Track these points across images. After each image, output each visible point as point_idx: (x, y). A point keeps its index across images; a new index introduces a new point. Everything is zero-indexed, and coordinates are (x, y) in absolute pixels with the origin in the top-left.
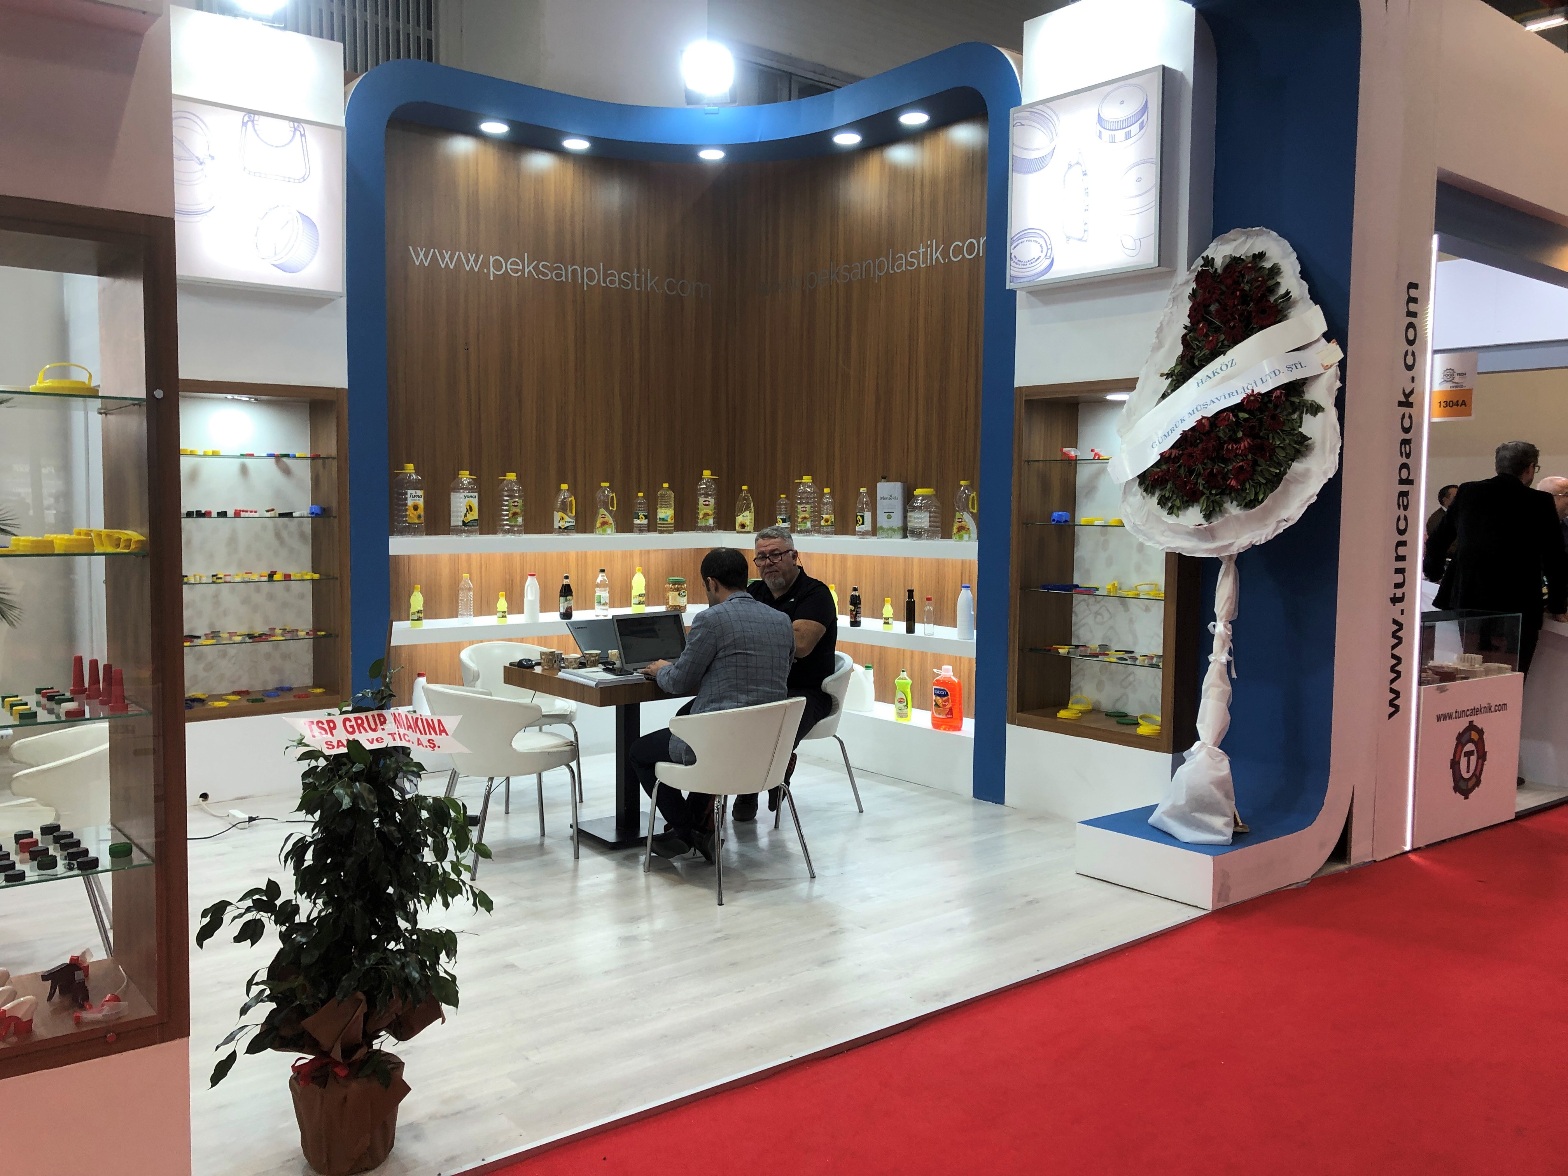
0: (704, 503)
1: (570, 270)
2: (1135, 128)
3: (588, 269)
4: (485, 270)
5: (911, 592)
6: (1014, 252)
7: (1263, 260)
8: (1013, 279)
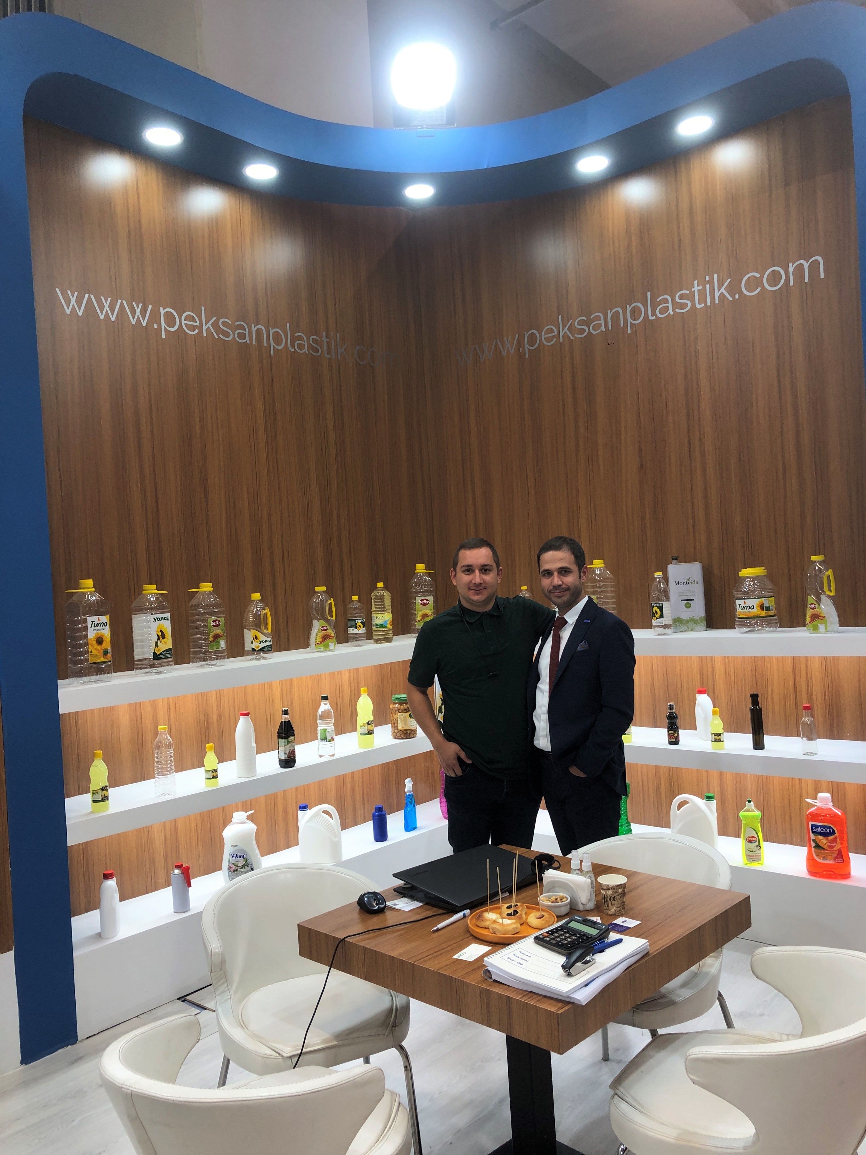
0: (422, 602)
1: (254, 330)
3: (274, 330)
4: (156, 326)
5: (755, 698)
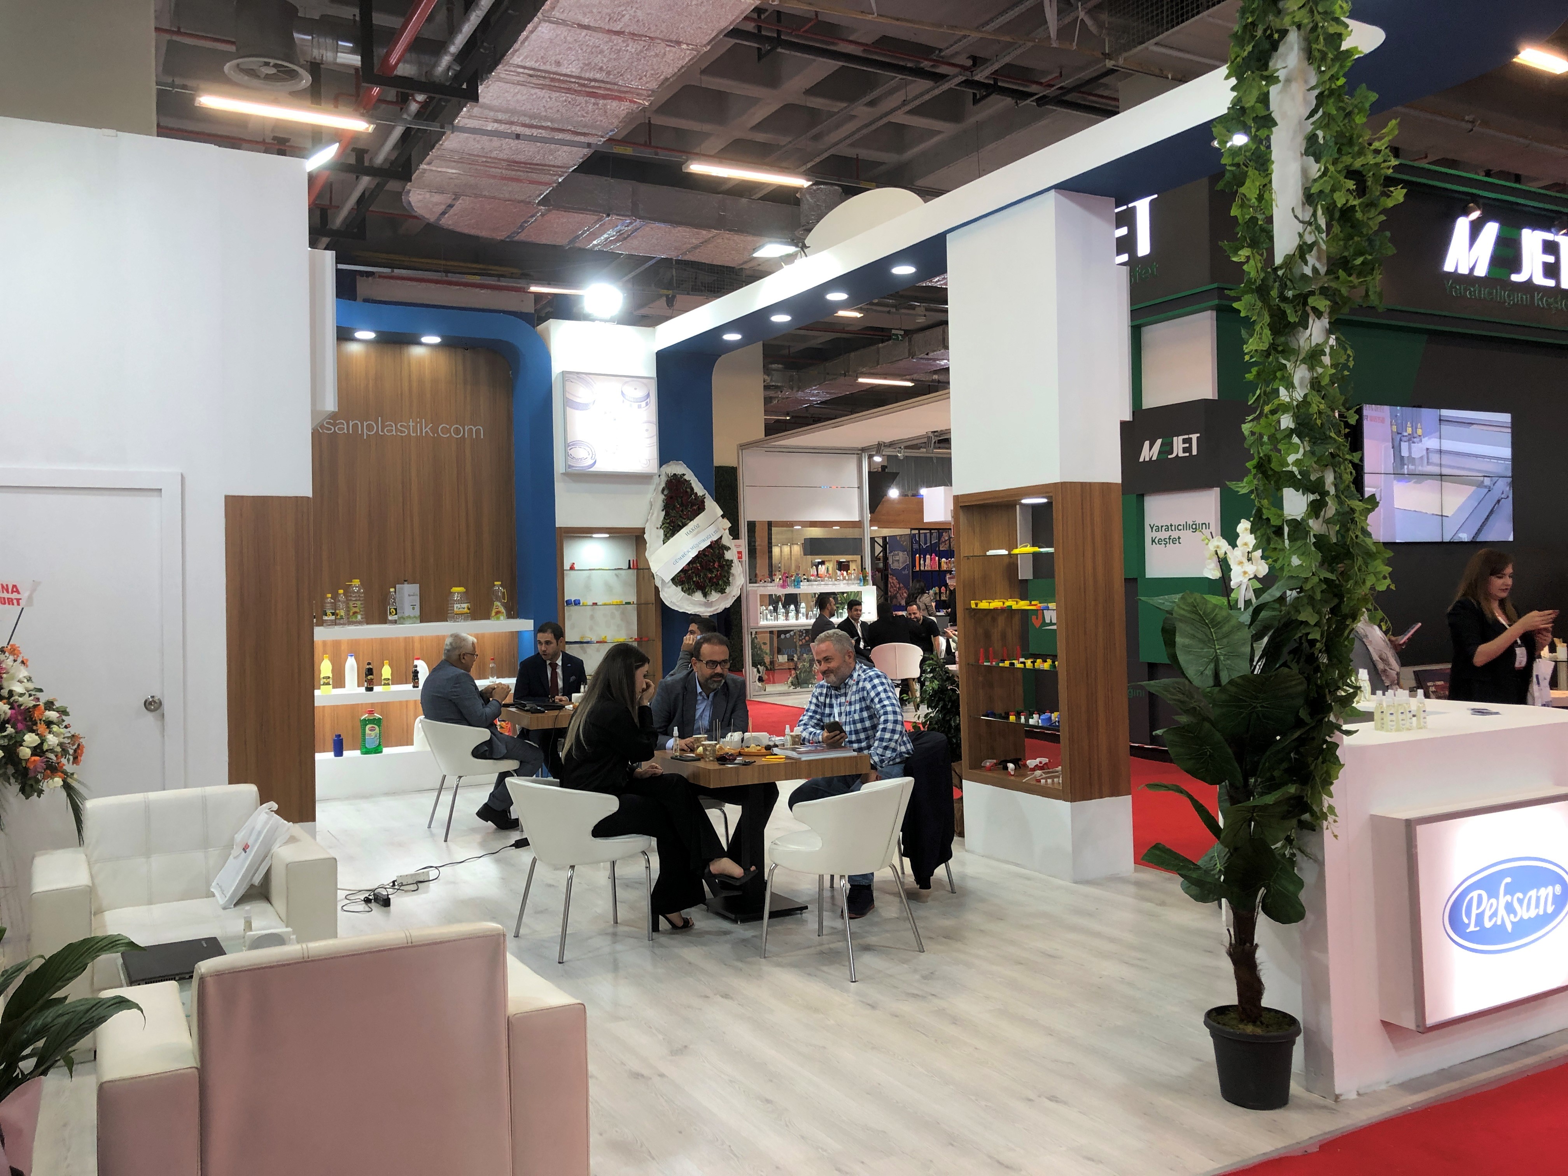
2: (643, 404)
6: (570, 452)
7: (685, 477)
8: (570, 466)
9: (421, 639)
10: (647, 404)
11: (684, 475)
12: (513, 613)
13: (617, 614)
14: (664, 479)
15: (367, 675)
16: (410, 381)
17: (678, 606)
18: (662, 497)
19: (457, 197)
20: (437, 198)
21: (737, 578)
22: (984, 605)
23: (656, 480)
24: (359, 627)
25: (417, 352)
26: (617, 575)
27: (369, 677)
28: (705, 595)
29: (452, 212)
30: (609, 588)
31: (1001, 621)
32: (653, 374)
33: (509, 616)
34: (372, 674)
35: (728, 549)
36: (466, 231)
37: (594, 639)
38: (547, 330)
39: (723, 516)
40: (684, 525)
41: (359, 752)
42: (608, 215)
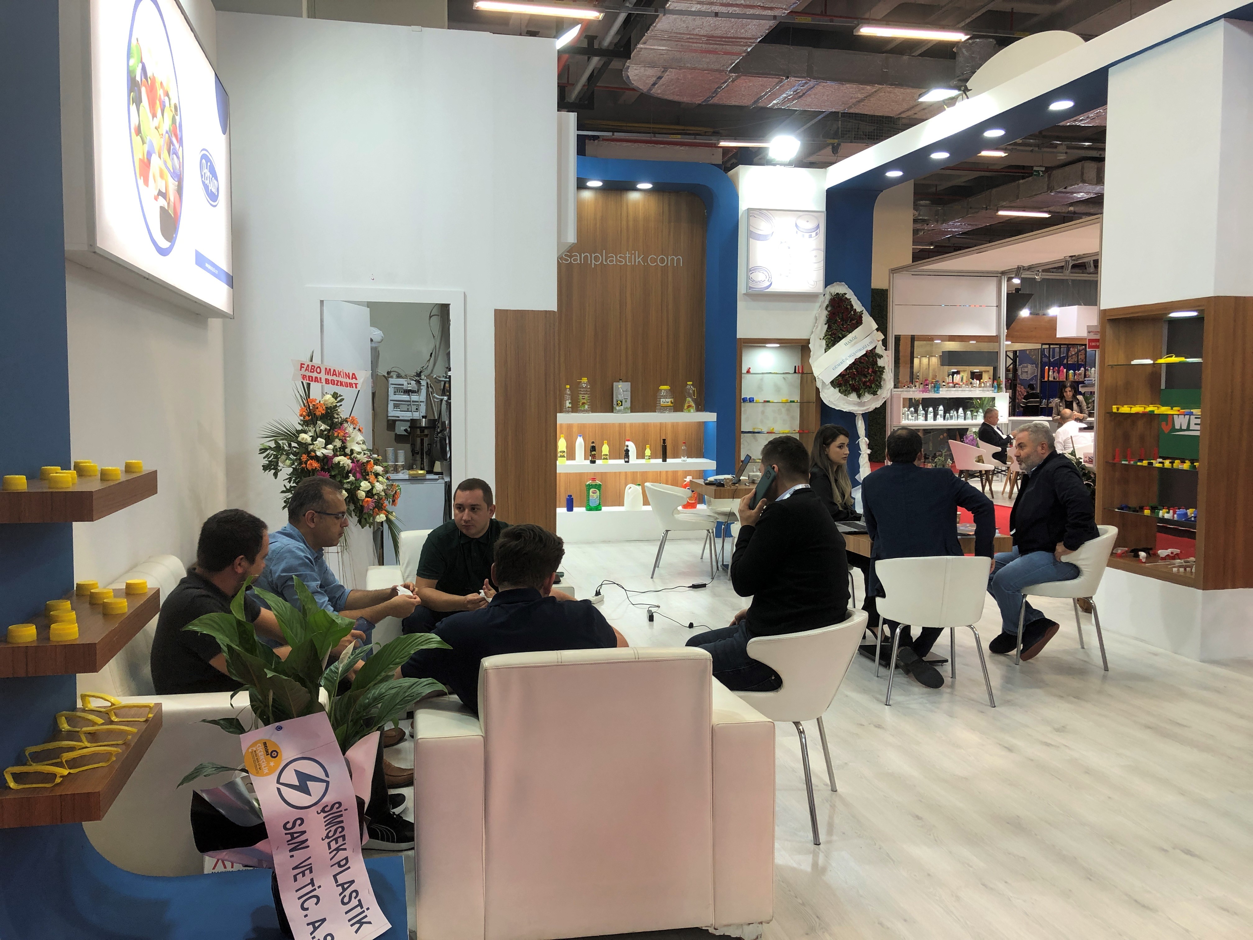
2: (814, 234)
5: (664, 440)
6: (751, 276)
7: (846, 296)
8: (750, 288)
9: (631, 425)
10: (817, 234)
11: (845, 294)
12: (701, 407)
13: (783, 410)
14: (828, 297)
15: (591, 451)
16: (628, 221)
17: (835, 405)
18: (825, 313)
19: (665, 70)
20: (650, 72)
21: (887, 383)
22: (1125, 409)
23: (821, 298)
24: (587, 414)
25: (634, 196)
26: (784, 378)
27: (593, 453)
28: (859, 396)
29: (661, 82)
30: (778, 390)
31: (1140, 424)
32: (823, 208)
33: (698, 410)
34: (595, 451)
35: (881, 357)
36: (670, 98)
37: (765, 430)
38: (737, 174)
39: (877, 330)
40: (844, 337)
41: (584, 509)
42: (788, 78)
